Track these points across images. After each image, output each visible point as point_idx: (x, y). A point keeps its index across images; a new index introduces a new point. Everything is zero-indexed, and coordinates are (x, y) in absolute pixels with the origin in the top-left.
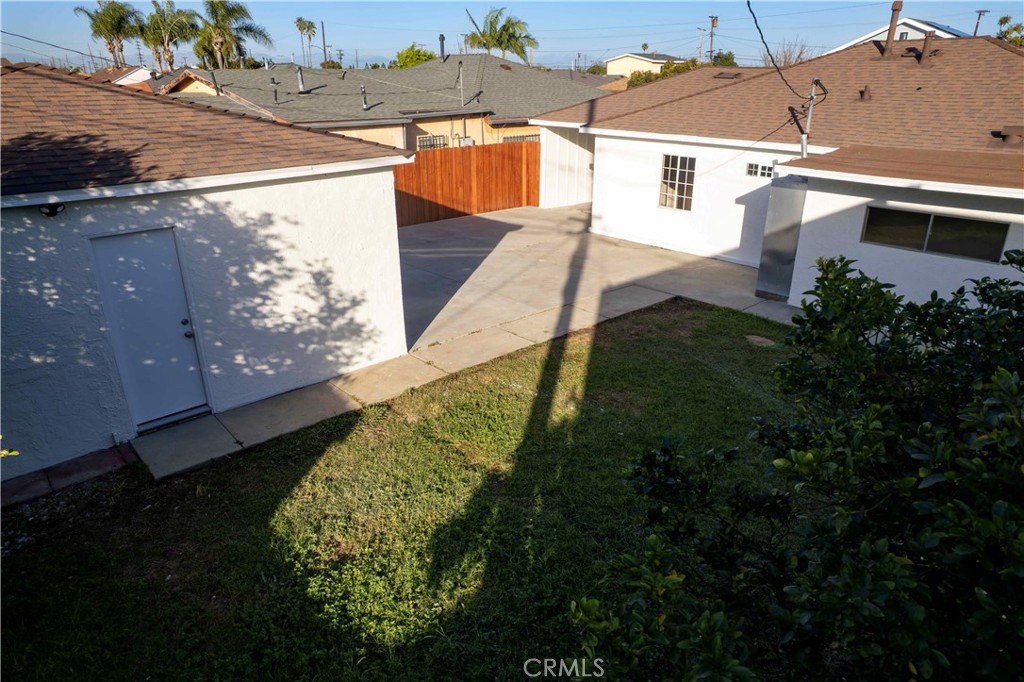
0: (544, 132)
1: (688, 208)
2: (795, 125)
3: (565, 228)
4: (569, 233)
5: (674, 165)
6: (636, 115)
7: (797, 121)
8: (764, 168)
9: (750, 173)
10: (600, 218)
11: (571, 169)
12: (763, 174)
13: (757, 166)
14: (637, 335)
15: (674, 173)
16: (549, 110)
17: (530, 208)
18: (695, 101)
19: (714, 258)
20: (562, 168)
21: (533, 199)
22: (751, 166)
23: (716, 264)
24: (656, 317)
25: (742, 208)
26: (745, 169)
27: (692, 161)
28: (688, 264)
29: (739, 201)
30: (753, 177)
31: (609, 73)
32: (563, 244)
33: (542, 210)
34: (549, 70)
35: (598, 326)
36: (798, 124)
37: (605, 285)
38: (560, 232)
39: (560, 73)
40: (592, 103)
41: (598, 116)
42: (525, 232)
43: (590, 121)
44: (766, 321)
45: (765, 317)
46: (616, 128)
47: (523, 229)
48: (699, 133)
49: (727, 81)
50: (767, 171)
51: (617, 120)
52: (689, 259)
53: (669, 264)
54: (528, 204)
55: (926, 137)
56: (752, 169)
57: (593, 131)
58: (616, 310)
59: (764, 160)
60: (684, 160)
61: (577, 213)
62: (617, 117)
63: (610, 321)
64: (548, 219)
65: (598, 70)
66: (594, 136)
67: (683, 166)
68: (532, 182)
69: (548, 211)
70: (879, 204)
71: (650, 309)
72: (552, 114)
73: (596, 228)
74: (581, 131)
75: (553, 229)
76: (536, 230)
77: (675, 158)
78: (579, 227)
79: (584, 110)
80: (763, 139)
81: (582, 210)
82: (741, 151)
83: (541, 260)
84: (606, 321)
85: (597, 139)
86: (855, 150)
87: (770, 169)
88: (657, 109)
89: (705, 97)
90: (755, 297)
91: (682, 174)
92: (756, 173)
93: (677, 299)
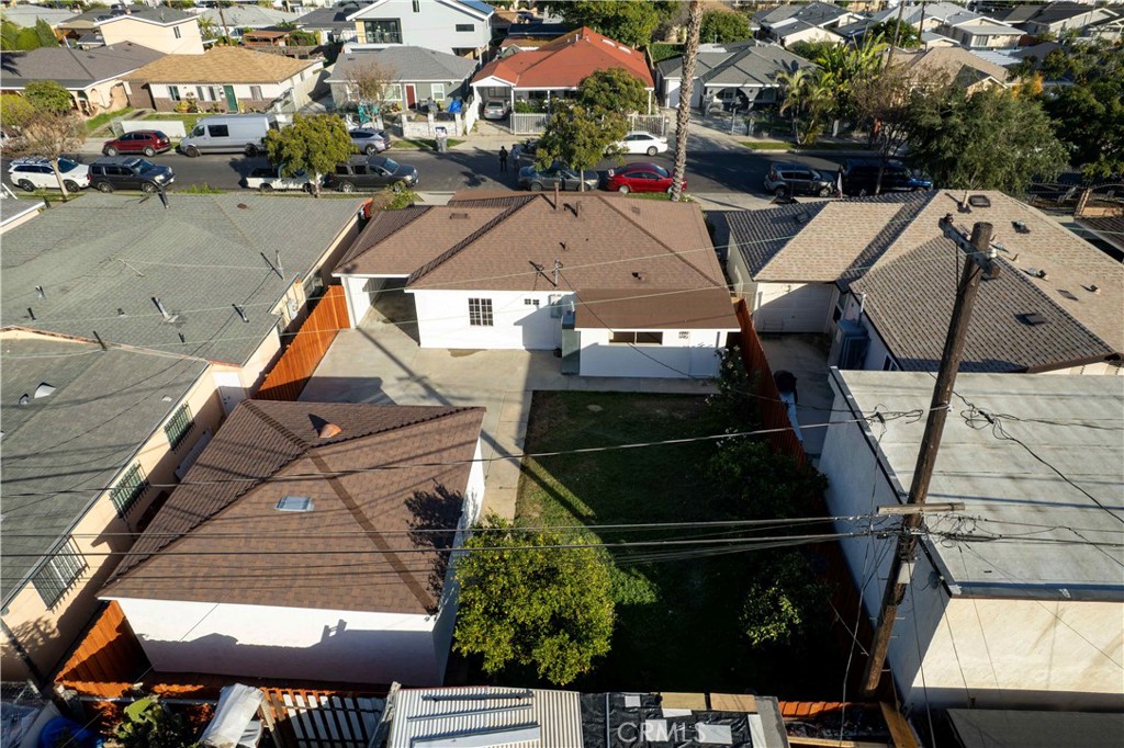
1: (491, 323)
2: (543, 276)
5: (477, 303)
6: (436, 273)
8: (534, 301)
9: (526, 305)
12: (534, 305)
13: (530, 300)
14: (550, 428)
15: (477, 308)
18: (468, 255)
21: (344, 323)
23: (521, 354)
25: (520, 328)
26: (523, 303)
27: (490, 301)
29: (520, 322)
45: (580, 390)
48: (494, 288)
54: (341, 327)
56: (527, 302)
57: (415, 291)
63: (530, 424)
67: (483, 303)
68: (341, 313)
71: (533, 406)
80: (534, 289)
82: (520, 292)
87: (538, 301)
88: (448, 266)
90: (562, 376)
91: (484, 308)
92: (529, 305)
93: (535, 393)
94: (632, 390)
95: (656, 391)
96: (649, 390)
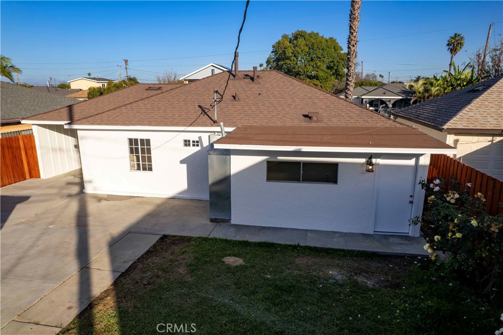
0: (35, 128)
1: (150, 169)
2: (206, 116)
3: (66, 192)
4: (70, 196)
5: (136, 144)
6: (103, 115)
7: (206, 113)
8: (194, 142)
9: (186, 145)
10: (90, 182)
11: (61, 150)
12: (194, 145)
13: (189, 141)
14: (149, 284)
15: (137, 149)
16: (37, 113)
17: (34, 180)
18: (141, 103)
19: (173, 198)
20: (54, 150)
21: (34, 172)
22: (185, 141)
23: (176, 202)
24: (156, 260)
25: (185, 166)
26: (182, 143)
27: (148, 141)
28: (159, 206)
29: (182, 162)
30: (188, 148)
31: (72, 88)
32: (66, 207)
33: (44, 180)
34: (32, 86)
35: (116, 283)
36: (207, 115)
37: (108, 238)
38: (62, 197)
39: (40, 88)
40: (70, 108)
41: (76, 117)
42: (33, 202)
43: (72, 121)
44: (226, 241)
45: (225, 238)
46: (92, 124)
47: (30, 199)
48: (150, 124)
49: (155, 92)
50: (196, 143)
51: (92, 118)
52: (159, 202)
53: (148, 209)
54: (31, 177)
55: (275, 119)
56: (187, 143)
57: (75, 127)
58: (125, 262)
59: (193, 137)
60: (142, 140)
61: (71, 179)
62: (91, 116)
63: (123, 275)
64: (51, 187)
65: (65, 87)
66: (77, 130)
67: (142, 144)
68: (32, 162)
69: (48, 181)
70: (273, 159)
71: (149, 253)
72: (40, 116)
73: (89, 189)
74: (66, 127)
75: (56, 194)
76: (42, 198)
77: (136, 140)
78: (75, 189)
79: (65, 112)
80: (190, 125)
81: (75, 176)
82: (178, 133)
83: (50, 227)
84: (120, 276)
85: (78, 131)
86: (245, 128)
87: (197, 142)
88: (118, 110)
89: (146, 101)
90: (210, 223)
91: (143, 150)
92: (189, 145)
93: (164, 237)
94: (295, 243)
95: (329, 246)
96: (318, 245)
